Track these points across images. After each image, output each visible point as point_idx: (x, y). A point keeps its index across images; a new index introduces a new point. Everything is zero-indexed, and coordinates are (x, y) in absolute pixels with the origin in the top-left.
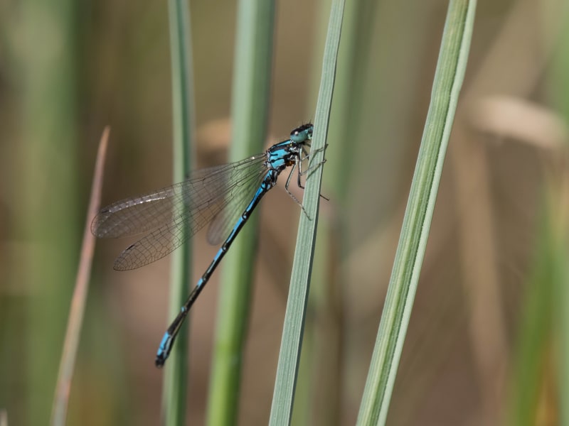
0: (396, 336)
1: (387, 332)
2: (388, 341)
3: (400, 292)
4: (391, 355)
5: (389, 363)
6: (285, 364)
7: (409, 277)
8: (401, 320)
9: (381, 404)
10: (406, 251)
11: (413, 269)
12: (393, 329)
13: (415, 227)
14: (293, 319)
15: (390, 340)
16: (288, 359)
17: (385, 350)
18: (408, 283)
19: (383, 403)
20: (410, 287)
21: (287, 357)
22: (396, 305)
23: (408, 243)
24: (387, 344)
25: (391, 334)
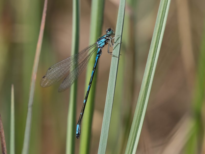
0: (154, 59)
1: (151, 57)
2: (151, 60)
3: (156, 43)
4: (153, 65)
5: (152, 68)
6: (113, 67)
7: (159, 38)
8: (156, 53)
9: (149, 83)
10: (158, 28)
11: (160, 35)
12: (153, 56)
13: (161, 20)
14: (116, 51)
15: (152, 60)
16: (114, 66)
17: (151, 64)
18: (158, 40)
19: (150, 83)
20: (159, 41)
21: (114, 65)
22: (154, 48)
23: (158, 26)
24: (151, 62)
25: (153, 58)
